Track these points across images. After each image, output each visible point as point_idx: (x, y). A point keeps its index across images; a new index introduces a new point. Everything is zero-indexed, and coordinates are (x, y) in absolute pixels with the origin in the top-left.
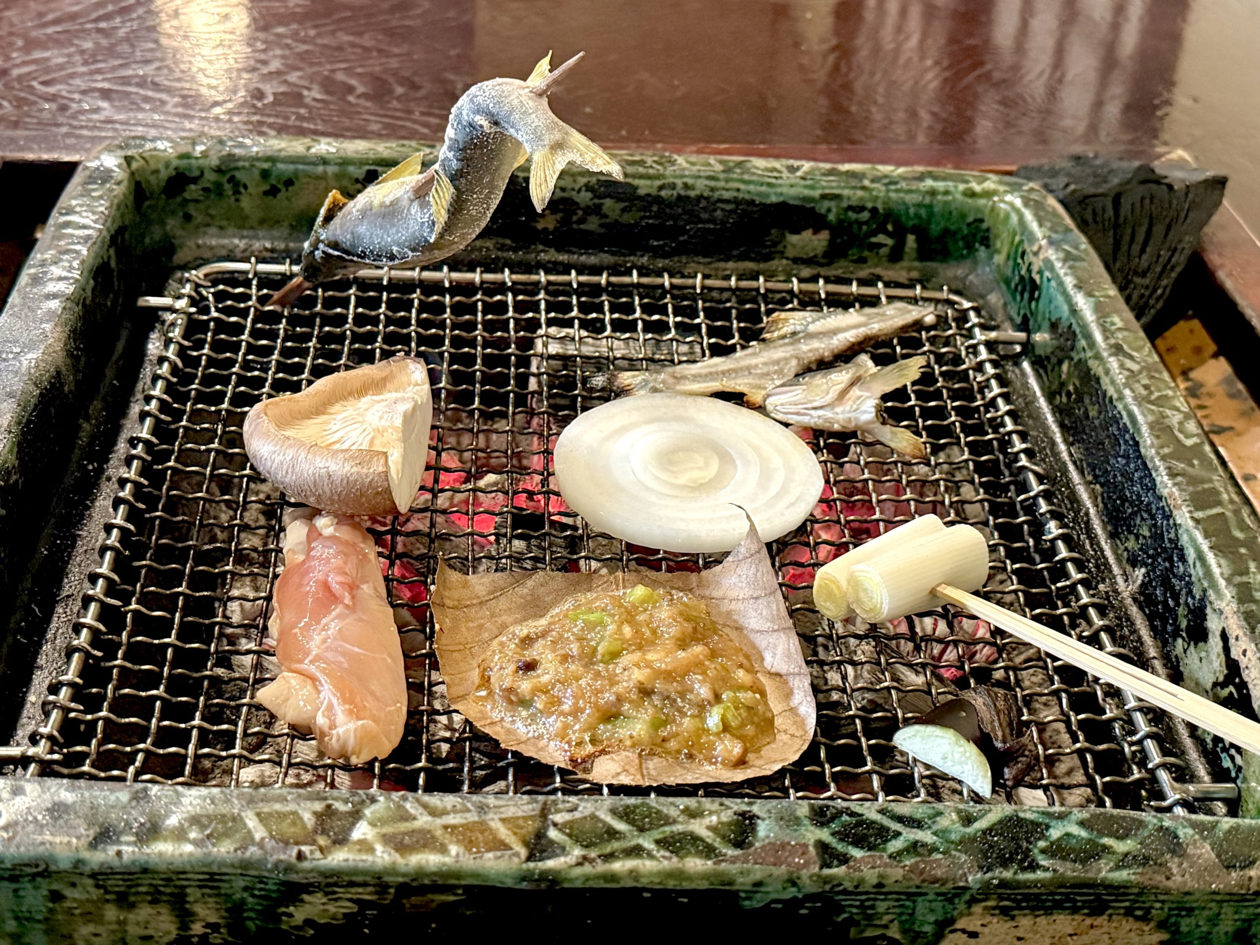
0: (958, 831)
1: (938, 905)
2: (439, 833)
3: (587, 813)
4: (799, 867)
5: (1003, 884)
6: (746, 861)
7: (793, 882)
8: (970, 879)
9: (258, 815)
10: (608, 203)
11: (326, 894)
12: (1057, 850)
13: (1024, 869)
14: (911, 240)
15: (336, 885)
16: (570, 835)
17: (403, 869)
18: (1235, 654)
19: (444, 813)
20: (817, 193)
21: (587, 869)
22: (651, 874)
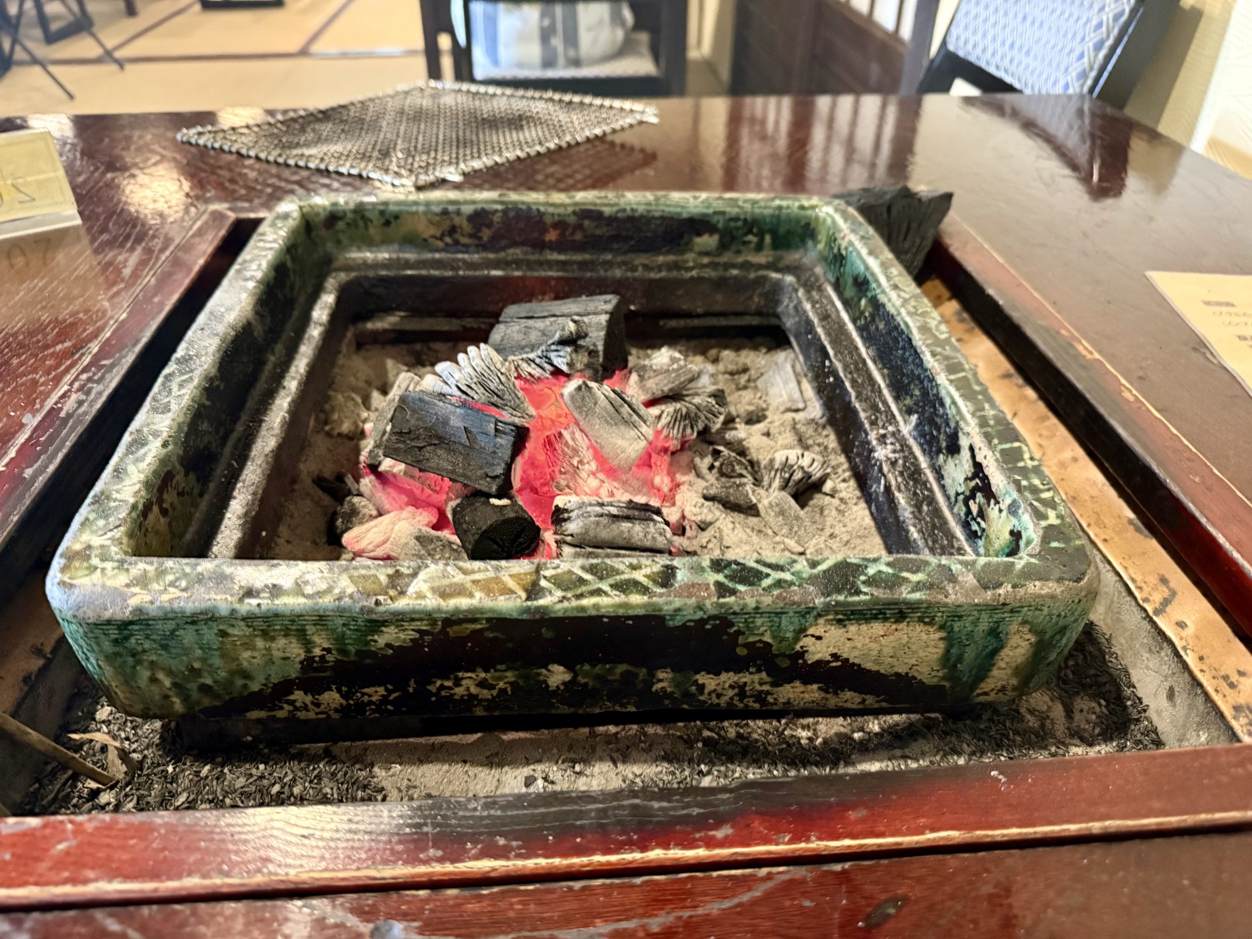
0: (807, 572)
1: (796, 620)
2: (469, 585)
3: (566, 569)
4: (704, 598)
5: (838, 603)
6: (669, 596)
7: (700, 607)
8: (817, 601)
9: (350, 577)
10: (586, 223)
11: (397, 626)
12: (871, 582)
13: (852, 595)
14: (768, 239)
15: (402, 620)
16: (554, 584)
17: (445, 609)
18: (979, 459)
19: (473, 572)
20: (710, 211)
21: (566, 604)
22: (607, 606)
